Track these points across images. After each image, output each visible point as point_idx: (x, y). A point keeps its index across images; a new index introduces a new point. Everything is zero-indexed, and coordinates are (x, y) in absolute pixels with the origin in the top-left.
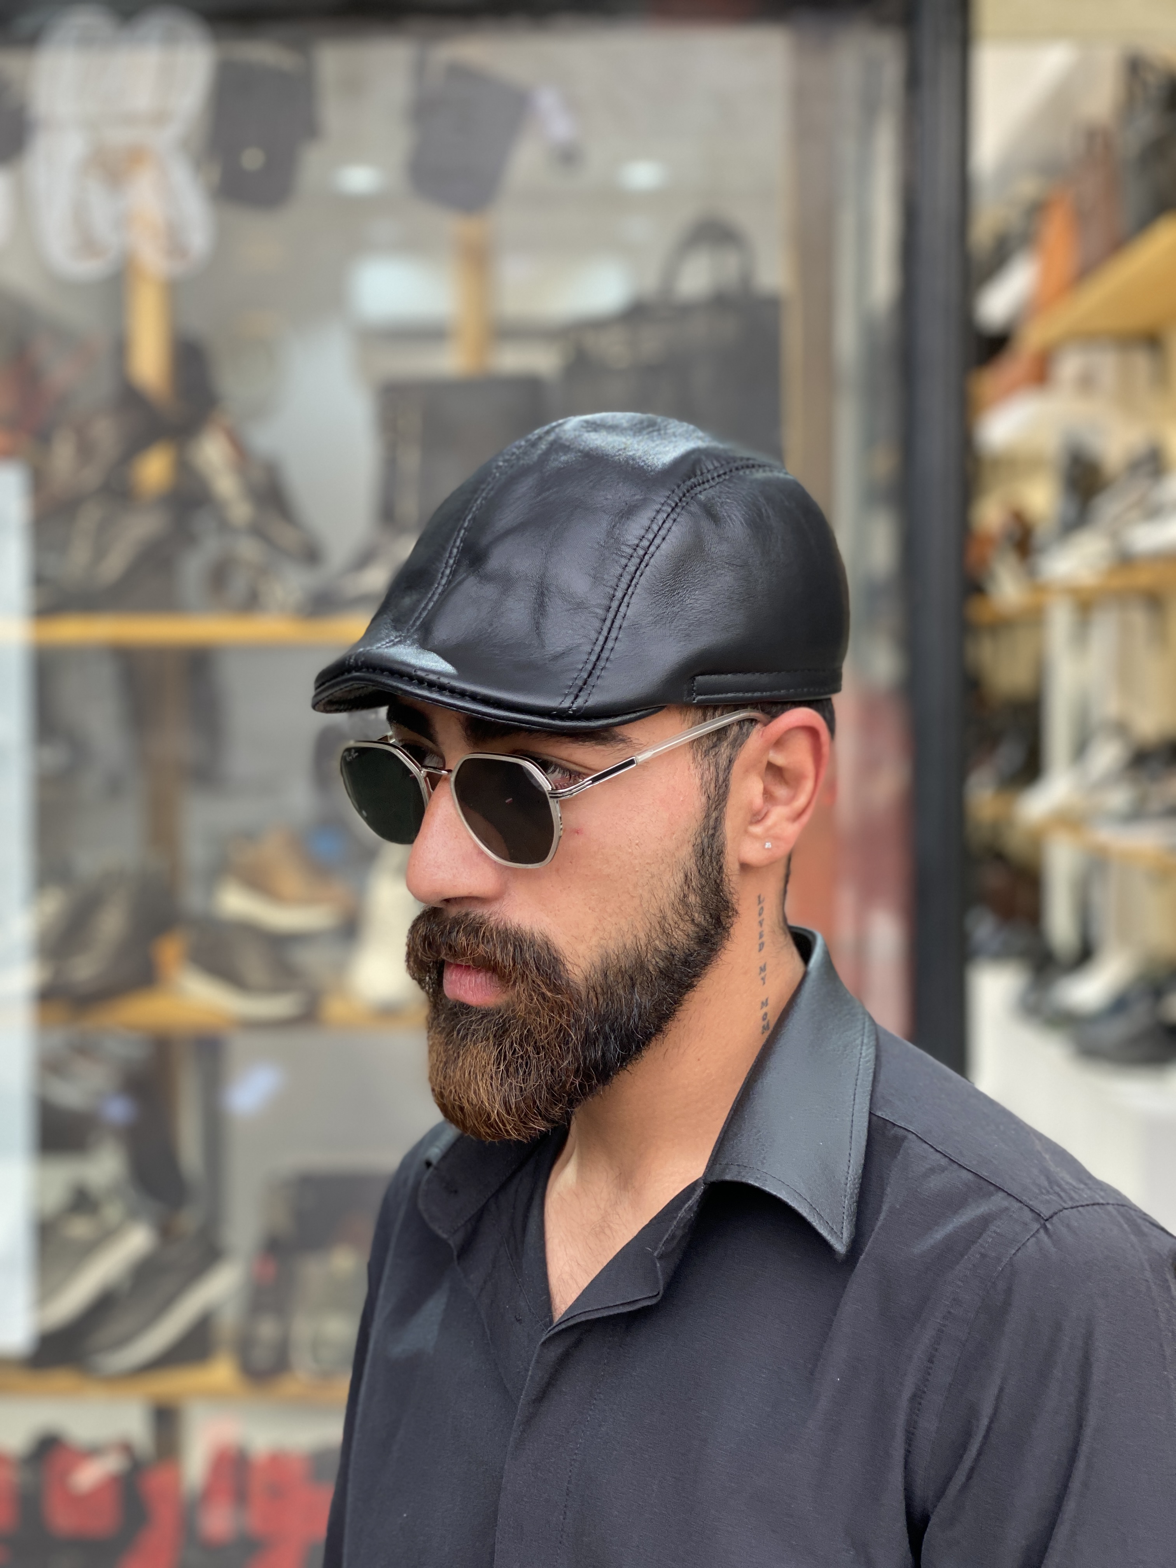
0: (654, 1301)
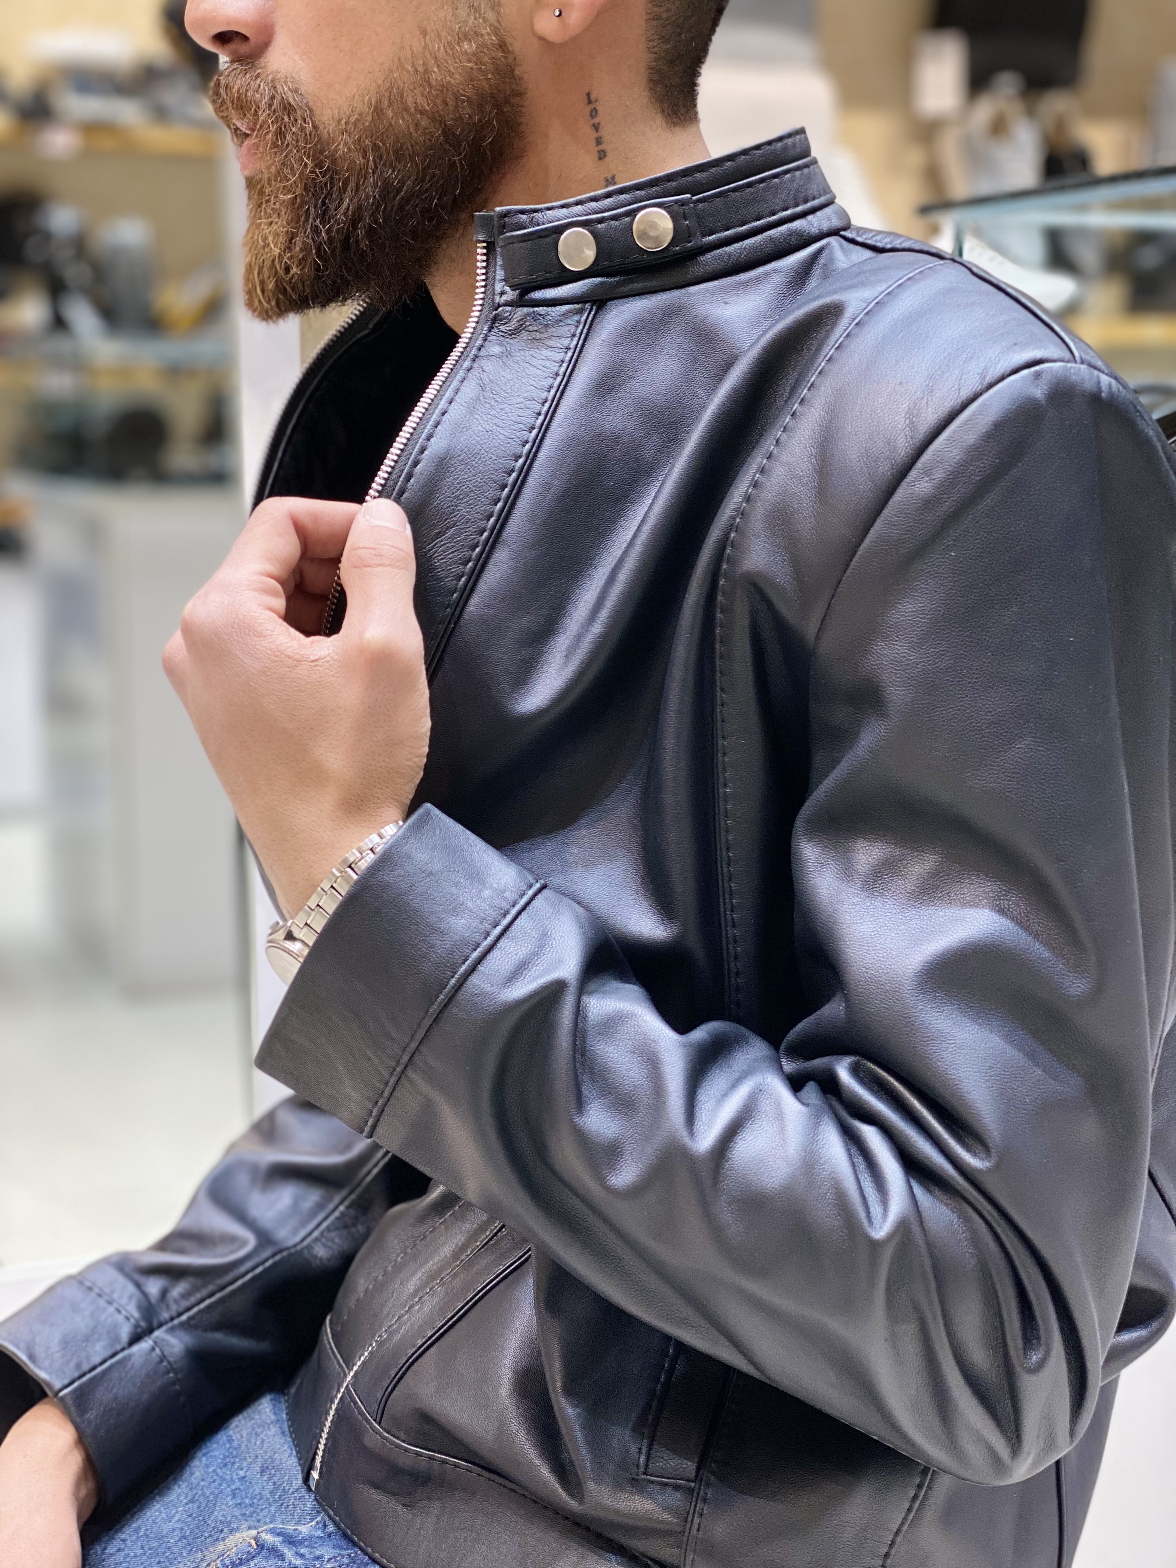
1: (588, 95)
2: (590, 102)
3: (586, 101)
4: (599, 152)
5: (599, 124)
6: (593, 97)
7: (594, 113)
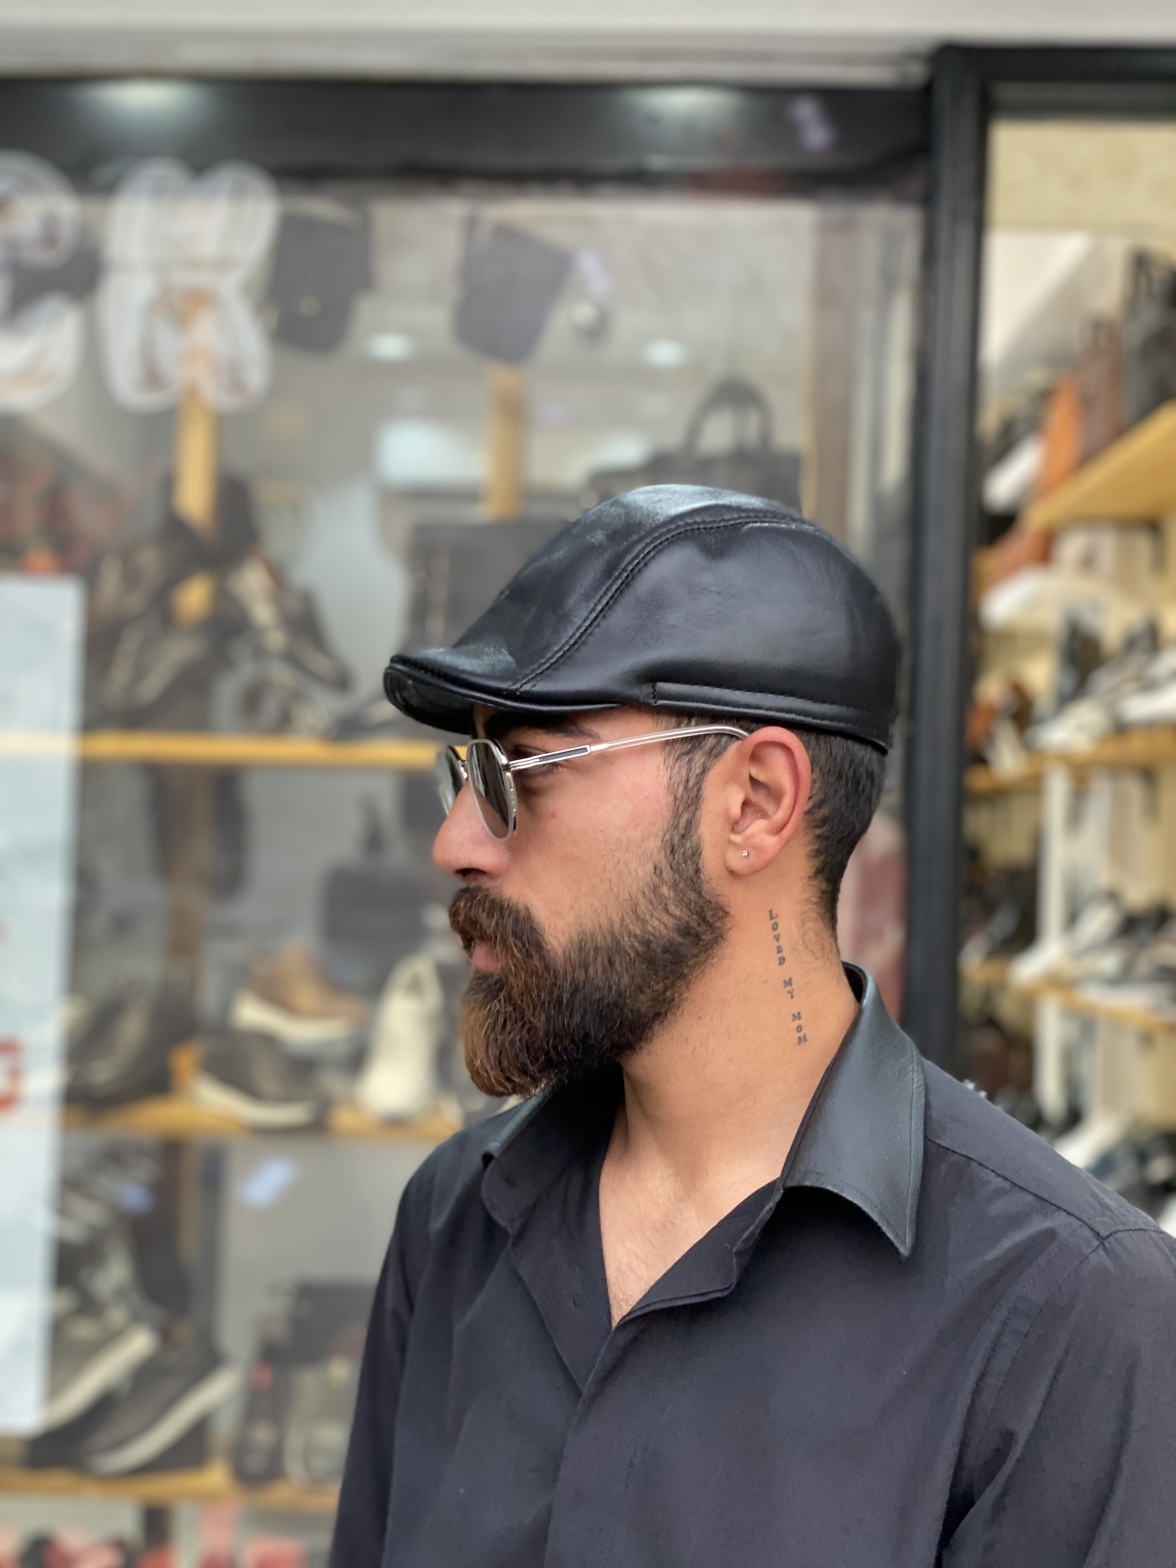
0: (725, 1294)
1: (771, 912)
2: (772, 918)
3: (769, 917)
4: (780, 959)
5: (779, 935)
6: (774, 914)
7: (775, 927)
